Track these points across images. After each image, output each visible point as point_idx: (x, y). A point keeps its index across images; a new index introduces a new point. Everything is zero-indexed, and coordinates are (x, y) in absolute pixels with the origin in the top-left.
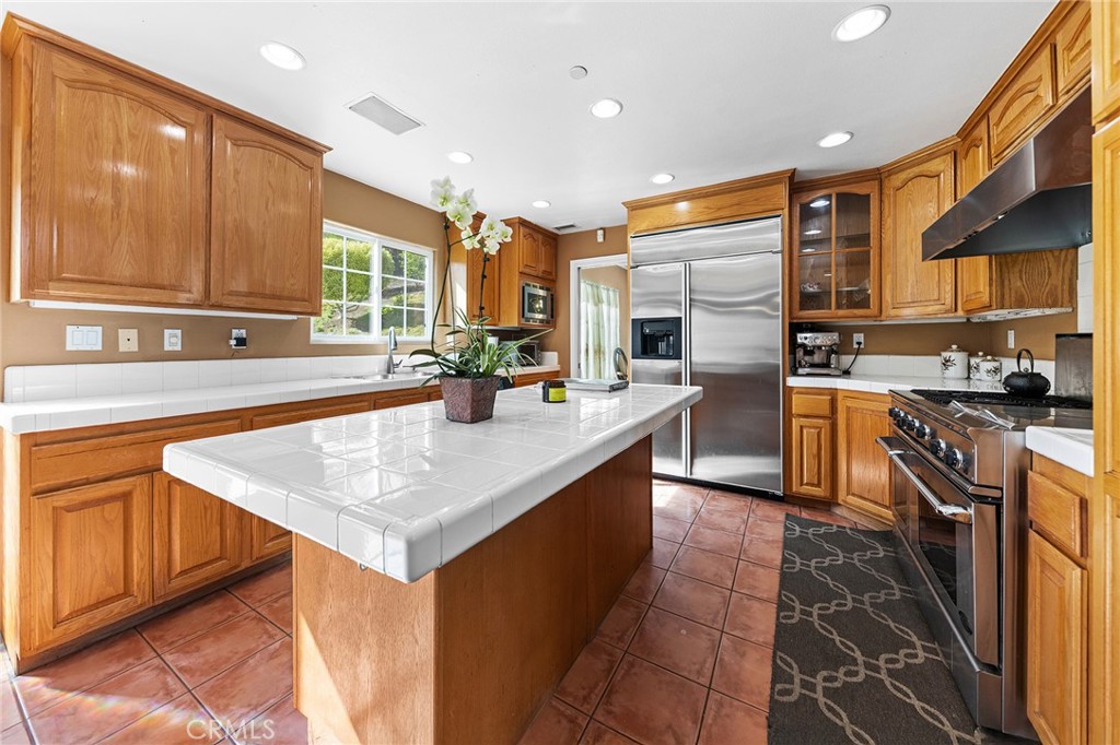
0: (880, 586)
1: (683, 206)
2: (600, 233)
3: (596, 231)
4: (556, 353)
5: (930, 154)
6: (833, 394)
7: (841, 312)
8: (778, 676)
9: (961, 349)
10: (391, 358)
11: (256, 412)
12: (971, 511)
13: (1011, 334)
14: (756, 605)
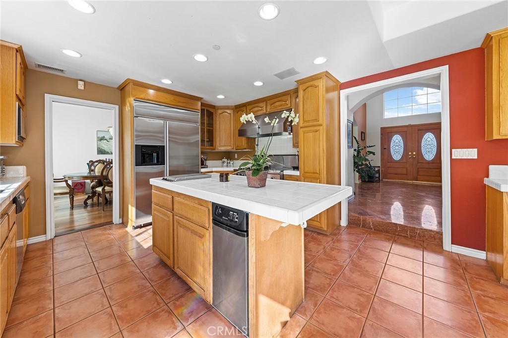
2: (81, 83)
3: (77, 80)
4: (24, 167)
5: (228, 108)
7: (207, 147)
9: (226, 158)
13: (236, 155)
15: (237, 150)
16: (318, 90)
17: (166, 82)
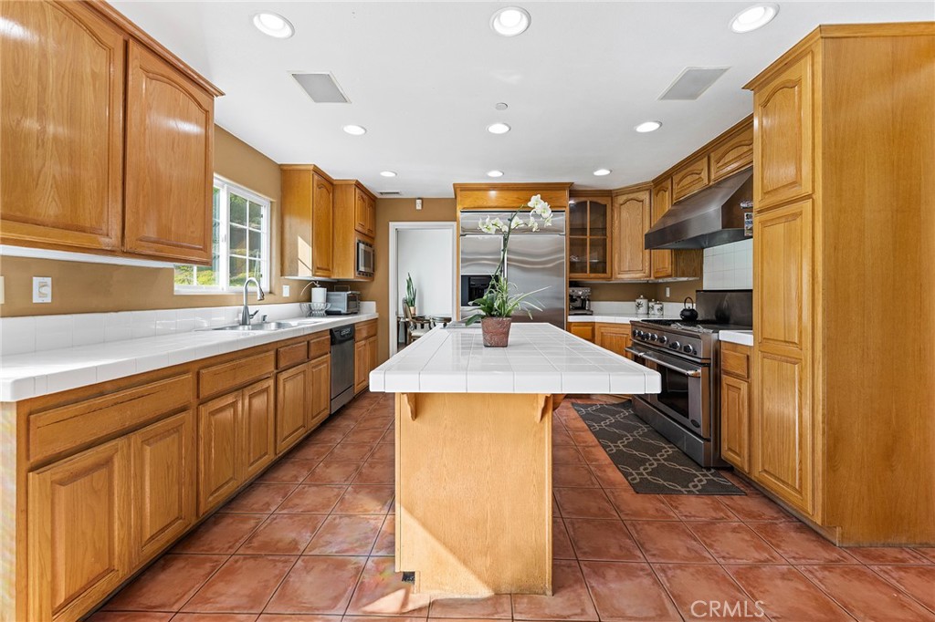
0: (637, 428)
1: (493, 193)
2: (419, 202)
3: (415, 199)
4: (374, 303)
5: (639, 188)
6: (593, 324)
7: (593, 275)
8: (626, 475)
9: (645, 298)
10: (246, 308)
11: (200, 365)
12: (699, 371)
13: (668, 289)
14: (593, 449)
15: (656, 278)
16: (800, 92)
17: (495, 175)
